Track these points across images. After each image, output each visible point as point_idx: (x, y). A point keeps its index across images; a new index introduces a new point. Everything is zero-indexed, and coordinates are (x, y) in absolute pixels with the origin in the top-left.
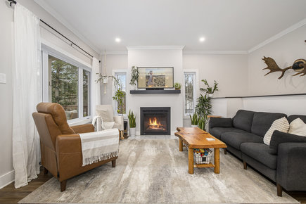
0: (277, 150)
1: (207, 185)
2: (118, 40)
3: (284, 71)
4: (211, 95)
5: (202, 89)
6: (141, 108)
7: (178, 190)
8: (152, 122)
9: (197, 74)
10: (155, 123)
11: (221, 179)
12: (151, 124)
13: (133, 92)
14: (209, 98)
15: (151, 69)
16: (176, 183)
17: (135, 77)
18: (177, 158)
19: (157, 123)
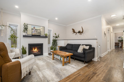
0: (85, 53)
1: (71, 67)
2: (17, 7)
3: (76, 33)
4: (57, 39)
5: (54, 37)
6: (29, 44)
7: (65, 72)
8: (34, 49)
9: (52, 31)
10: (36, 50)
11: (72, 64)
12: (34, 50)
13: (24, 36)
14: (56, 40)
15: (34, 26)
16: (62, 70)
17: (26, 29)
18: (54, 63)
19: (37, 49)
